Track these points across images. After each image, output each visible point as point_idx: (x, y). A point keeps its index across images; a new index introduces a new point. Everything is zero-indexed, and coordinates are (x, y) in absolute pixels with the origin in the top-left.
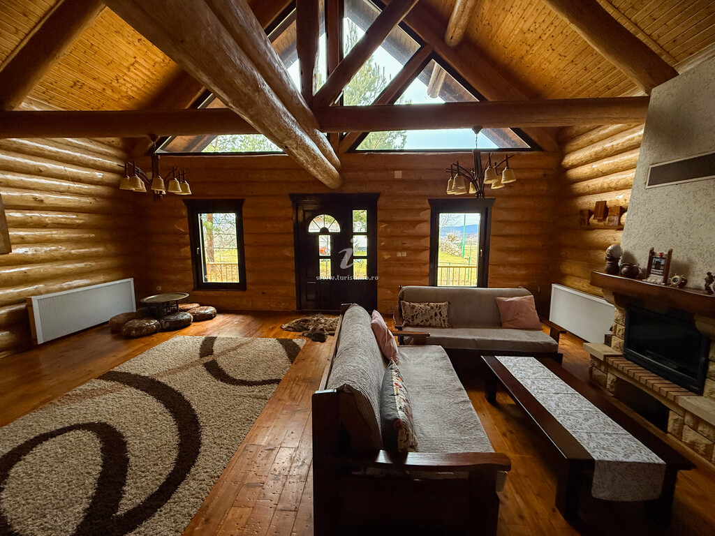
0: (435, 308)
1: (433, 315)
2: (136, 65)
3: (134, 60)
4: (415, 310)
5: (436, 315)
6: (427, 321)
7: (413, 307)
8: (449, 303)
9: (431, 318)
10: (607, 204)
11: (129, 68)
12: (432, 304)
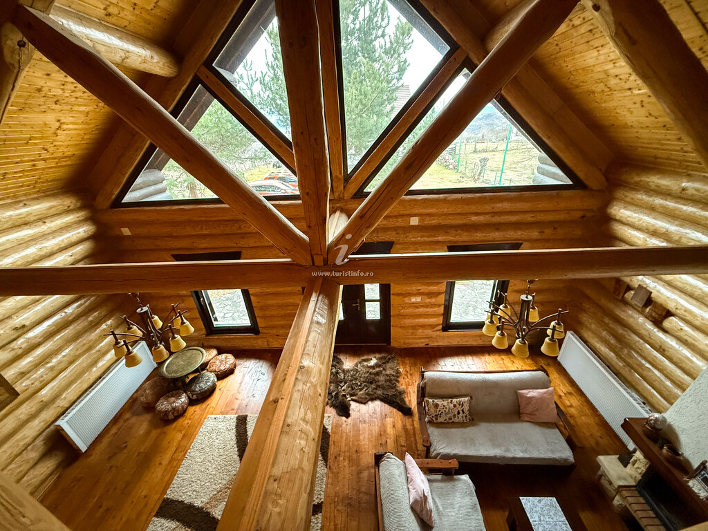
0: (458, 405)
1: (456, 413)
2: (64, 126)
3: (58, 124)
4: (438, 410)
5: (459, 413)
6: (450, 419)
7: (436, 406)
8: (471, 397)
9: (454, 416)
10: (652, 295)
11: (55, 133)
12: (455, 400)
